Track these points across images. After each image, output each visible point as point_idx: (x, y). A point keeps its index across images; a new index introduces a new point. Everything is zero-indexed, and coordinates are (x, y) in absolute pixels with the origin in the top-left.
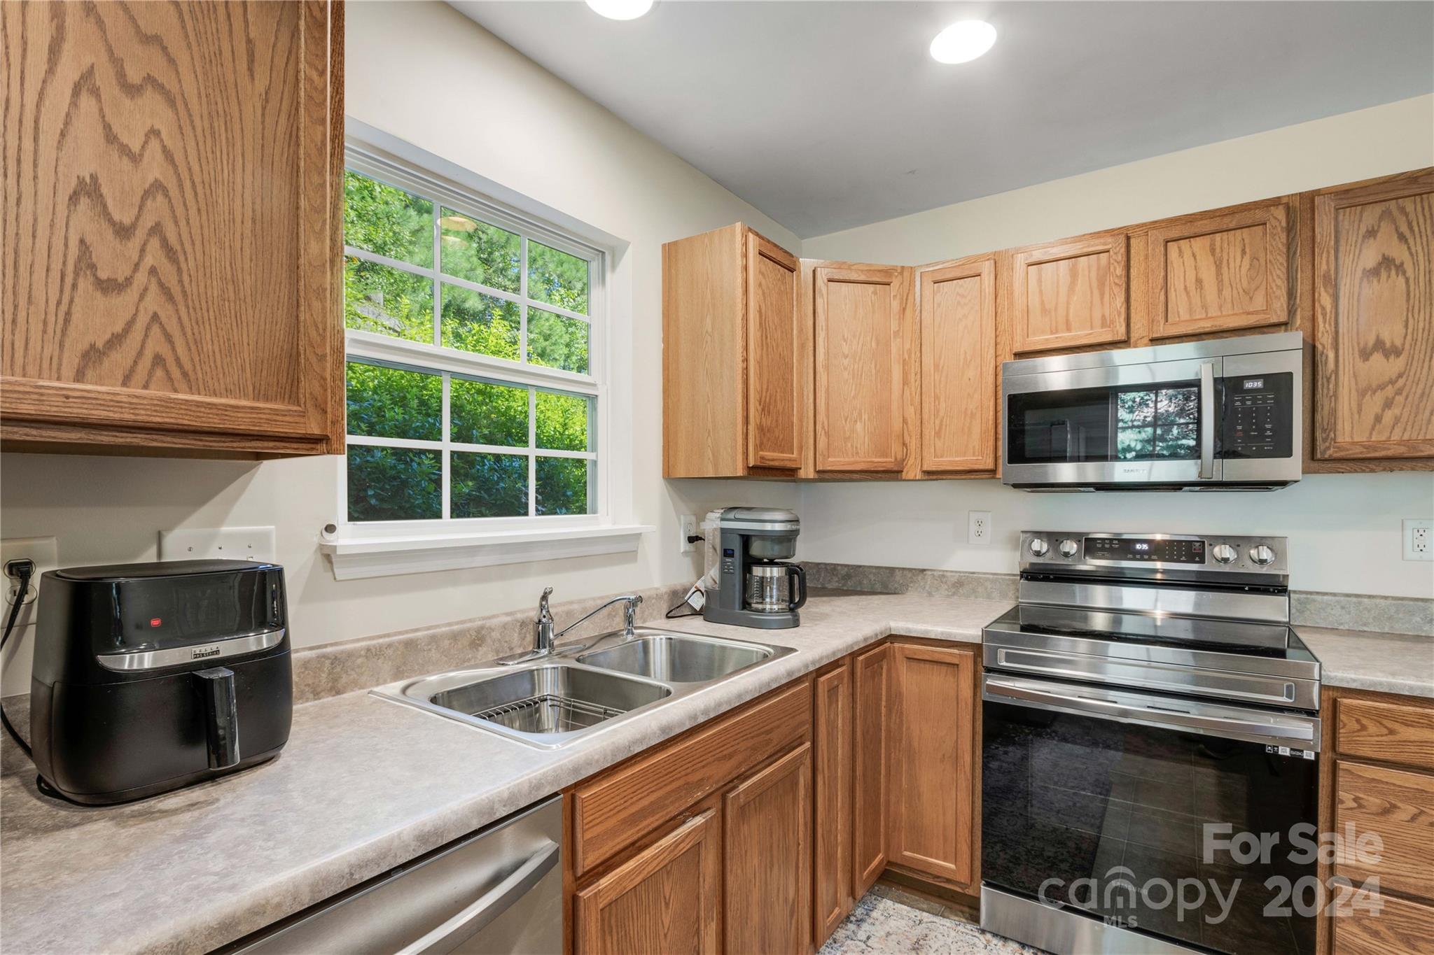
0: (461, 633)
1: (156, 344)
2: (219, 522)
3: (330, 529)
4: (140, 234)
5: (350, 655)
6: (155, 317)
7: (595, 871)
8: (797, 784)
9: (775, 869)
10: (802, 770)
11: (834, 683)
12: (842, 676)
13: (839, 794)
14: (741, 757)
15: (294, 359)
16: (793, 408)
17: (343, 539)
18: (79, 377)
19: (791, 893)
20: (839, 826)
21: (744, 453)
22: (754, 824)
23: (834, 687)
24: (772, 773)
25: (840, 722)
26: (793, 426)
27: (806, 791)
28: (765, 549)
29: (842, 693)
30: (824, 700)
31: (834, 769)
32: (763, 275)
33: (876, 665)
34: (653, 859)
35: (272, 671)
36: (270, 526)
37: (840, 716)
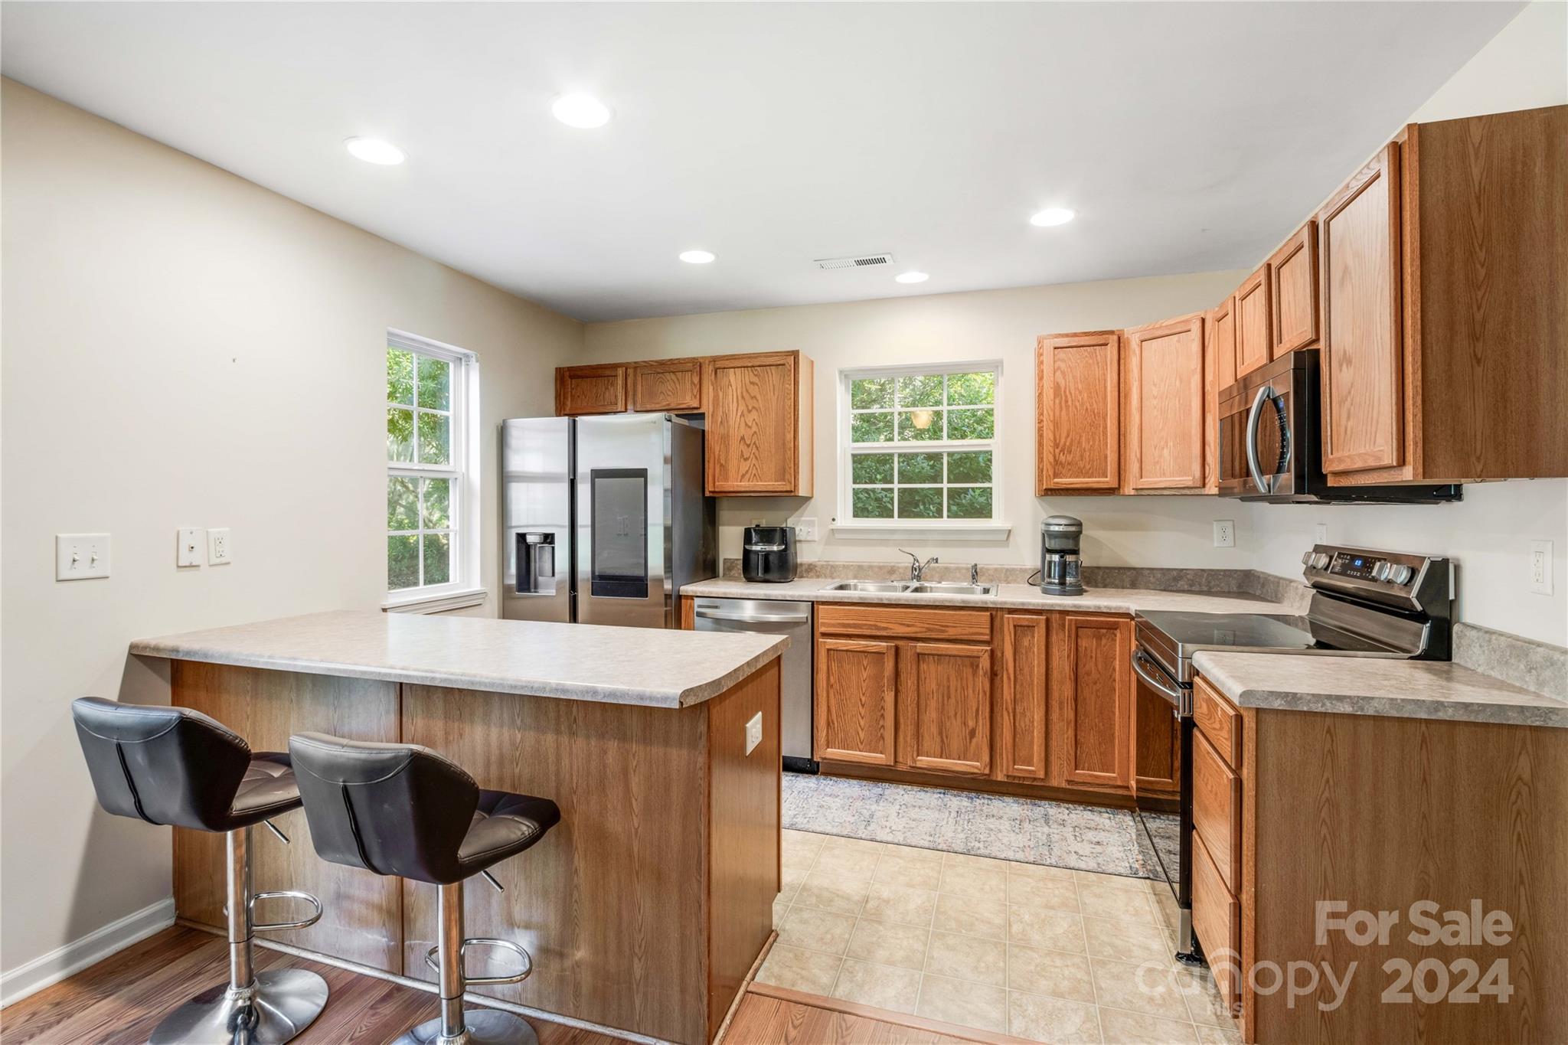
0: (884, 567)
1: (754, 471)
3: (833, 520)
4: (751, 445)
5: (837, 566)
6: (754, 465)
7: (825, 635)
8: (978, 666)
9: (953, 700)
10: (981, 660)
11: (1026, 623)
12: (1038, 622)
13: (1035, 696)
14: (918, 630)
15: (784, 469)
16: (1106, 444)
17: (840, 523)
18: (741, 482)
19: (971, 723)
20: (1035, 717)
21: (1040, 480)
22: (932, 667)
23: (1028, 626)
24: (947, 648)
25: (1036, 650)
26: (1106, 457)
27: (985, 674)
28: (1050, 544)
29: (1038, 632)
30: (1009, 629)
31: (1028, 677)
32: (1063, 360)
33: (1104, 631)
34: (853, 644)
35: (783, 555)
36: (816, 519)
37: (1036, 646)
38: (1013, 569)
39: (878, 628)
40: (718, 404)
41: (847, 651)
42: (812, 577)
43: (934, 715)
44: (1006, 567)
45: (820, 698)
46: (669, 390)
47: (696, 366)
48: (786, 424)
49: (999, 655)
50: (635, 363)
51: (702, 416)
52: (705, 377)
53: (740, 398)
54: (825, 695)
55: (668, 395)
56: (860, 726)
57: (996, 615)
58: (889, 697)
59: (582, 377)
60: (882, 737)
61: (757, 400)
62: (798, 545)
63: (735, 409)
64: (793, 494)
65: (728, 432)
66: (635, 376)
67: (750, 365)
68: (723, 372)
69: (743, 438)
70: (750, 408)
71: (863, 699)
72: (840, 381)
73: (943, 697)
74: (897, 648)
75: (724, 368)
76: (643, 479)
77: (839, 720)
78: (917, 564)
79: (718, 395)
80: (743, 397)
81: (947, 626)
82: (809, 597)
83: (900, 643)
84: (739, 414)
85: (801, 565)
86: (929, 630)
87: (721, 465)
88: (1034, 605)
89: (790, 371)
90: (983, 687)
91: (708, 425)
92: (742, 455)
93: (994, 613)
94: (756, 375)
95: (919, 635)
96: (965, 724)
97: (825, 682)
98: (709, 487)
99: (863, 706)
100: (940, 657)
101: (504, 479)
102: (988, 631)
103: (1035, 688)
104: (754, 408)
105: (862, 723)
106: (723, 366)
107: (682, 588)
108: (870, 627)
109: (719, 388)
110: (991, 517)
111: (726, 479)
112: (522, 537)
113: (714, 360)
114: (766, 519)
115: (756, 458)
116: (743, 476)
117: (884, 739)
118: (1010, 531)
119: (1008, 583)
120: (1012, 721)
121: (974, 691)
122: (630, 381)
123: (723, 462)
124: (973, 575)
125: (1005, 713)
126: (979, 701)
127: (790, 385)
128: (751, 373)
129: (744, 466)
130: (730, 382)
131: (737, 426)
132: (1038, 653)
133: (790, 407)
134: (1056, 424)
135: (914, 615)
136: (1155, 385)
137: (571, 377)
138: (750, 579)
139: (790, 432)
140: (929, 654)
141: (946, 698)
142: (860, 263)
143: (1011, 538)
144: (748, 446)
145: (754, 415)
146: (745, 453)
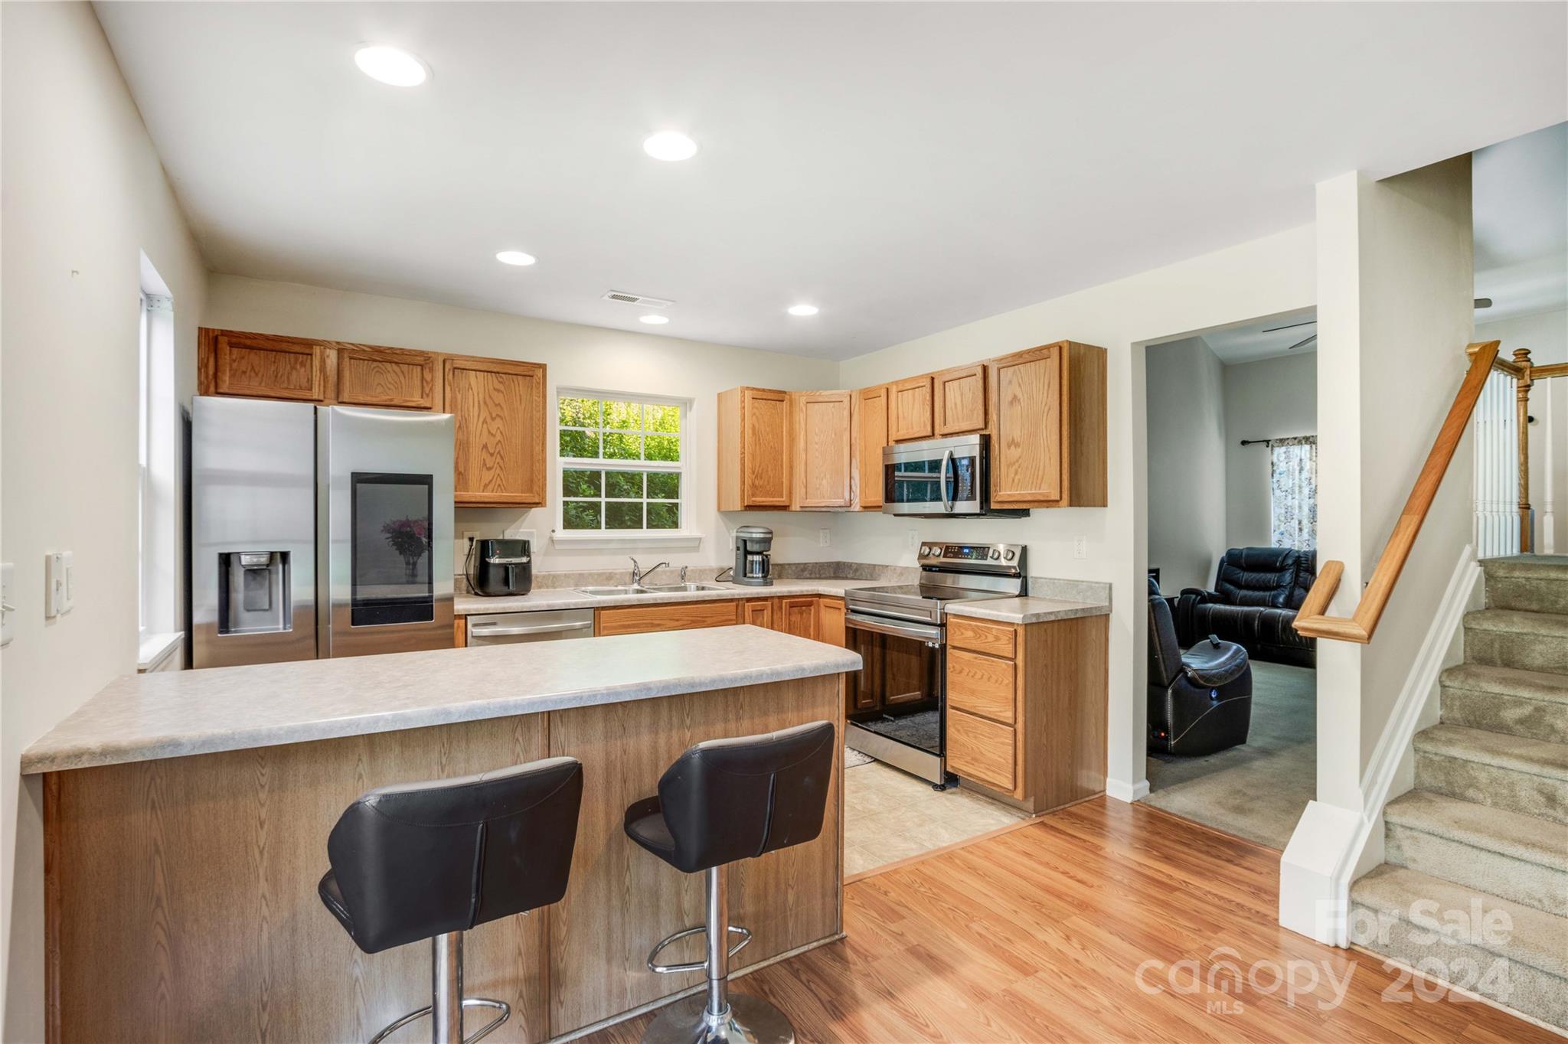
1: (499, 482)
2: (520, 527)
3: (553, 531)
4: (495, 454)
5: (559, 576)
6: (499, 475)
11: (759, 608)
12: (766, 606)
14: (685, 622)
15: (532, 481)
16: (783, 474)
17: (559, 535)
18: (483, 491)
26: (782, 483)
28: (752, 546)
32: (757, 408)
33: (804, 608)
35: (525, 569)
36: (534, 530)
38: (704, 570)
40: (456, 407)
44: (699, 568)
46: (390, 383)
47: (428, 361)
48: (534, 437)
50: (338, 343)
52: (438, 375)
53: (481, 402)
55: (389, 389)
59: (251, 348)
61: (502, 408)
63: (476, 414)
64: (538, 506)
65: (468, 439)
66: (340, 358)
67: (495, 370)
68: (462, 373)
69: (485, 447)
75: (464, 369)
76: (427, 486)
79: (456, 398)
80: (485, 403)
81: (706, 617)
84: (481, 420)
87: (460, 474)
89: (538, 383)
92: (485, 464)
93: (738, 602)
94: (500, 382)
101: (191, 479)
104: (497, 415)
106: (463, 367)
109: (457, 389)
110: (679, 527)
111: (466, 489)
112: (225, 559)
113: (451, 358)
115: (501, 467)
116: (486, 486)
118: (699, 541)
122: (333, 365)
123: (461, 470)
124: (682, 577)
127: (540, 397)
128: (495, 380)
129: (487, 476)
130: (470, 385)
131: (478, 432)
133: (539, 420)
134: (754, 456)
135: (682, 611)
136: (816, 435)
137: (232, 345)
143: (700, 545)
144: (492, 455)
145: (498, 423)
146: (487, 462)
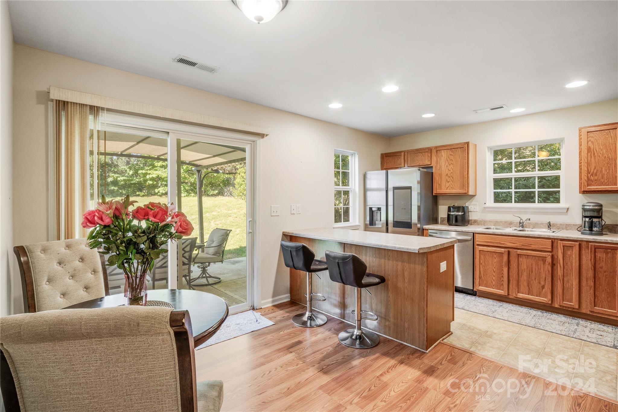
0: (507, 222)
1: (452, 186)
3: (485, 203)
5: (487, 221)
6: (452, 184)
7: (478, 245)
8: (545, 261)
9: (534, 273)
10: (547, 258)
11: (569, 245)
12: (575, 245)
13: (574, 275)
14: (518, 245)
15: (463, 185)
17: (488, 205)
18: (446, 190)
19: (542, 283)
20: (574, 283)
21: (580, 187)
22: (525, 260)
23: (570, 246)
24: (531, 253)
25: (574, 256)
26: (616, 177)
27: (549, 264)
28: (585, 214)
29: (575, 249)
30: (560, 247)
31: (570, 267)
34: (490, 249)
35: (463, 216)
36: (477, 203)
37: (574, 255)
38: (570, 224)
39: (501, 244)
40: (438, 163)
41: (487, 251)
42: (476, 225)
43: (525, 278)
44: (566, 223)
45: (476, 268)
46: (420, 159)
47: (430, 150)
48: (464, 169)
49: (556, 257)
50: (408, 150)
51: (432, 167)
52: (433, 154)
53: (446, 160)
54: (478, 266)
55: (419, 161)
56: (493, 279)
57: (555, 241)
58: (505, 270)
59: (389, 156)
60: (502, 285)
61: (453, 161)
62: (470, 213)
63: (444, 164)
64: (467, 194)
65: (442, 172)
66: (408, 155)
67: (450, 148)
68: (440, 152)
69: (447, 175)
70: (450, 164)
71: (494, 270)
72: (488, 151)
73: (529, 271)
74: (509, 252)
76: (410, 190)
77: (484, 276)
78: (522, 221)
79: (438, 160)
80: (447, 160)
81: (531, 244)
82: (472, 231)
83: (510, 250)
84: (446, 166)
85: (471, 220)
86: (523, 245)
87: (439, 184)
88: (573, 238)
89: (466, 149)
90: (548, 269)
91: (434, 170)
92: (447, 181)
93: (553, 240)
94: (452, 152)
95: (518, 247)
96: (540, 283)
97: (478, 262)
98: (434, 192)
99: (494, 272)
100: (528, 256)
101: (365, 190)
102: (550, 247)
103: (574, 271)
104: (451, 163)
105: (494, 278)
106: (439, 150)
107: (424, 226)
108: (497, 243)
109: (438, 157)
110: (559, 203)
111: (441, 189)
112: (371, 209)
113: (436, 147)
114: (457, 203)
115: (452, 181)
116: (447, 188)
117: (503, 285)
118: (568, 209)
119: (567, 230)
120: (562, 284)
121: (544, 271)
122: (406, 156)
123: (439, 183)
124: (549, 226)
125: (559, 281)
126: (546, 275)
127: (466, 154)
128: (450, 152)
129: (448, 185)
130: (442, 155)
131: (445, 170)
132: (575, 258)
133: (466, 163)
134: (590, 164)
135: (516, 240)
137: (386, 156)
138: (450, 225)
139: (466, 172)
140: (523, 255)
141: (531, 273)
142: (492, 109)
143: (569, 211)
144: (449, 177)
145: (452, 166)
146: (448, 180)
